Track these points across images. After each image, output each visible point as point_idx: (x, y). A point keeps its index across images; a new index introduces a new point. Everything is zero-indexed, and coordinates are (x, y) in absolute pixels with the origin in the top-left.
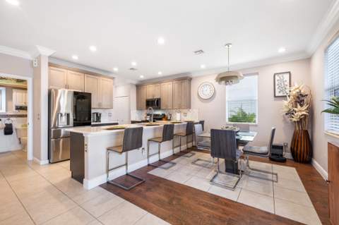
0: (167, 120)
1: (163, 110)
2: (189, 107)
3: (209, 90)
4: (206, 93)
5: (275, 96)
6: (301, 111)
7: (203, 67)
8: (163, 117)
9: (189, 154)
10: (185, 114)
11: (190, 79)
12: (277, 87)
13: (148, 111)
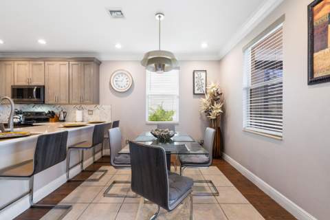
0: (58, 120)
1: (49, 105)
2: (97, 101)
3: (125, 80)
4: (122, 83)
5: (194, 94)
6: (217, 109)
7: (118, 46)
8: (51, 117)
9: (97, 175)
10: (91, 112)
11: (99, 63)
12: (196, 84)
13: (19, 107)
